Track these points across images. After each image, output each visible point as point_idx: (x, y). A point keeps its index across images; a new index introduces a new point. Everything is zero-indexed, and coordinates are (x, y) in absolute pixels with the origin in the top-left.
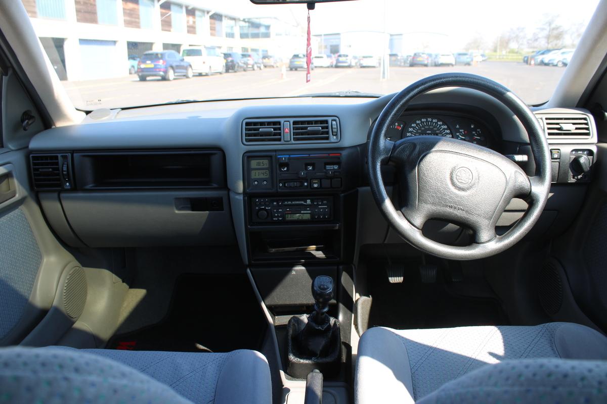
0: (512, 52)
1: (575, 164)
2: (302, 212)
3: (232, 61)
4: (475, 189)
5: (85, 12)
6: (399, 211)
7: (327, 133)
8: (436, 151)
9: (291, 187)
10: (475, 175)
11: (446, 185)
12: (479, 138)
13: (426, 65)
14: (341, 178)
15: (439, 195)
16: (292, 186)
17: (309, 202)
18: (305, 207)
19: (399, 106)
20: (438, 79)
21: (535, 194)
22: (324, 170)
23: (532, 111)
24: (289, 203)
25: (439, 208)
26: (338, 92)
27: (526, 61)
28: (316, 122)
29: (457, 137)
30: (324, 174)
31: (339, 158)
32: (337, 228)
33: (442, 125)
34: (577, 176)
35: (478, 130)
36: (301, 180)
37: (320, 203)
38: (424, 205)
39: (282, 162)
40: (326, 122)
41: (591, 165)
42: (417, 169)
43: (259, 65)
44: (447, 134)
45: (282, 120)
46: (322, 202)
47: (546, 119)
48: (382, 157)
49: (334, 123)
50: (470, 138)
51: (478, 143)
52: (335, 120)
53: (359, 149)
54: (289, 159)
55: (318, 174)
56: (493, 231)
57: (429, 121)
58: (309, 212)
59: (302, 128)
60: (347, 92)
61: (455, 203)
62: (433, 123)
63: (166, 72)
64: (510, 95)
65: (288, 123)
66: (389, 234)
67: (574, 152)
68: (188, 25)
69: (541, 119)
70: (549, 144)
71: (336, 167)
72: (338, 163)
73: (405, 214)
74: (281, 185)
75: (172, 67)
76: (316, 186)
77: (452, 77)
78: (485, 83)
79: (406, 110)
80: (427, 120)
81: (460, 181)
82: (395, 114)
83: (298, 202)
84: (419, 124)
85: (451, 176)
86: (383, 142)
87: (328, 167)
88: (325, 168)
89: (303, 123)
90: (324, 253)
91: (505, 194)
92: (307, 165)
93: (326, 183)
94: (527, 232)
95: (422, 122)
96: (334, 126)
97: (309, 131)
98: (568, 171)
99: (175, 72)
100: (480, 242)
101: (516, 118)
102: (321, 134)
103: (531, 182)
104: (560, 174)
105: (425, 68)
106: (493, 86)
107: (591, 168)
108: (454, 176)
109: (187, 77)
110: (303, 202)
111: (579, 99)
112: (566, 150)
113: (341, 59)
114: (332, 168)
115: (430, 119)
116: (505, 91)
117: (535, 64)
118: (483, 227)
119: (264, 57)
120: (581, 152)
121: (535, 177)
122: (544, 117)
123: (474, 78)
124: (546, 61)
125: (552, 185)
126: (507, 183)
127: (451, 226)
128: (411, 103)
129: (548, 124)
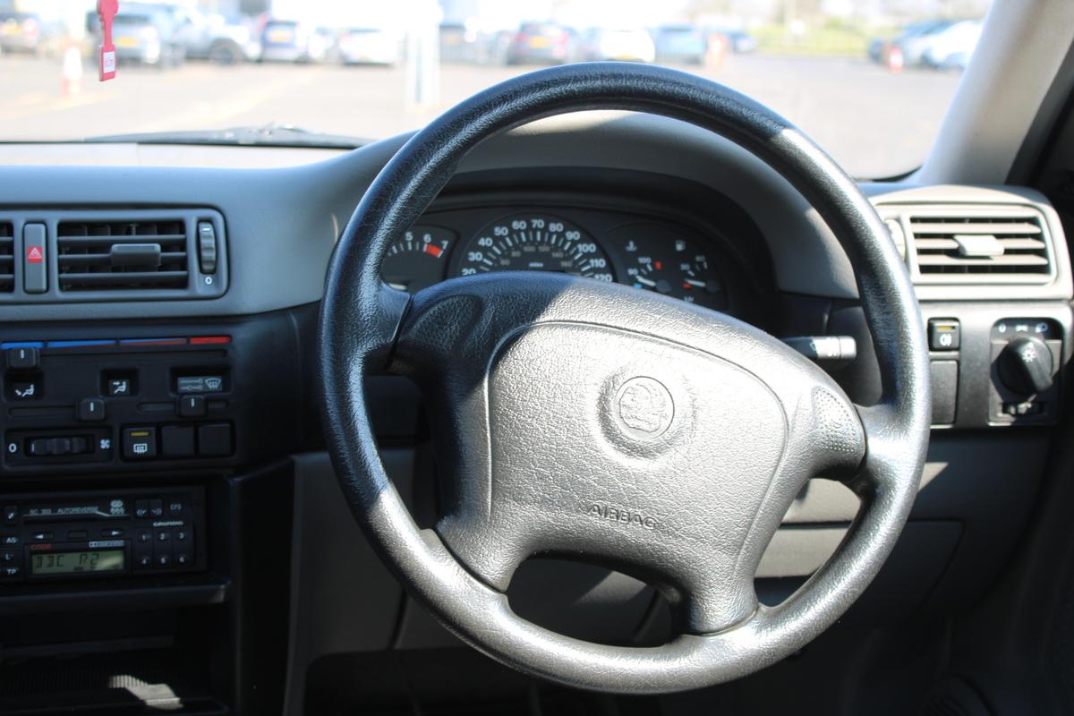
0: (834, 25)
1: (1009, 368)
2: (93, 544)
4: (683, 450)
6: (430, 533)
7: (183, 264)
8: (552, 325)
9: (49, 454)
10: (683, 401)
11: (587, 437)
12: (701, 284)
14: (232, 423)
15: (562, 471)
16: (55, 451)
17: (117, 507)
18: (103, 527)
19: (424, 171)
20: (556, 83)
21: (880, 464)
22: (172, 395)
23: (866, 194)
24: (46, 512)
25: (563, 515)
26: (230, 130)
27: (877, 56)
28: (144, 227)
29: (632, 281)
30: (169, 407)
31: (224, 352)
32: (221, 598)
33: (581, 241)
34: (1016, 404)
35: (698, 259)
36: (89, 430)
37: (159, 512)
38: (512, 506)
39: (14, 364)
40: (180, 226)
41: (1056, 368)
42: (486, 384)
44: (596, 271)
45: (18, 218)
46: (165, 507)
47: (914, 220)
48: (368, 345)
49: (206, 229)
50: (671, 284)
51: (697, 302)
52: (209, 221)
53: (294, 320)
54: (44, 354)
55: (150, 408)
56: (749, 592)
57: (537, 229)
58: (119, 543)
59: (93, 248)
60: (261, 131)
61: (618, 497)
62: (551, 234)
64: (793, 138)
65: (42, 227)
66: (406, 619)
67: (1002, 329)
69: (898, 220)
70: (922, 302)
71: (213, 384)
72: (221, 370)
73: (450, 541)
74: (13, 448)
76: (140, 449)
77: (603, 77)
78: (712, 99)
79: (446, 192)
80: (530, 224)
81: (632, 422)
82: (411, 199)
83: (76, 510)
84: (502, 238)
85: (603, 409)
86: (371, 293)
87: (186, 384)
88: (174, 387)
89: (94, 227)
90: (177, 694)
91: (782, 464)
92: (110, 375)
93: (178, 440)
94: (859, 591)
95: (512, 232)
96: (208, 242)
97: (116, 256)
98: (987, 388)
100: (705, 628)
101: (814, 215)
102: (161, 269)
103: (867, 425)
104: (961, 400)
106: (735, 108)
107: (1057, 377)
108: (613, 405)
110: (95, 510)
111: (1012, 156)
112: (979, 322)
113: (276, 35)
114: (200, 388)
115: (538, 223)
116: (775, 127)
118: (713, 578)
120: (1024, 328)
121: (878, 407)
122: (907, 213)
123: (675, 83)
125: (935, 436)
126: (788, 428)
127: (618, 583)
128: (464, 167)
129: (917, 236)
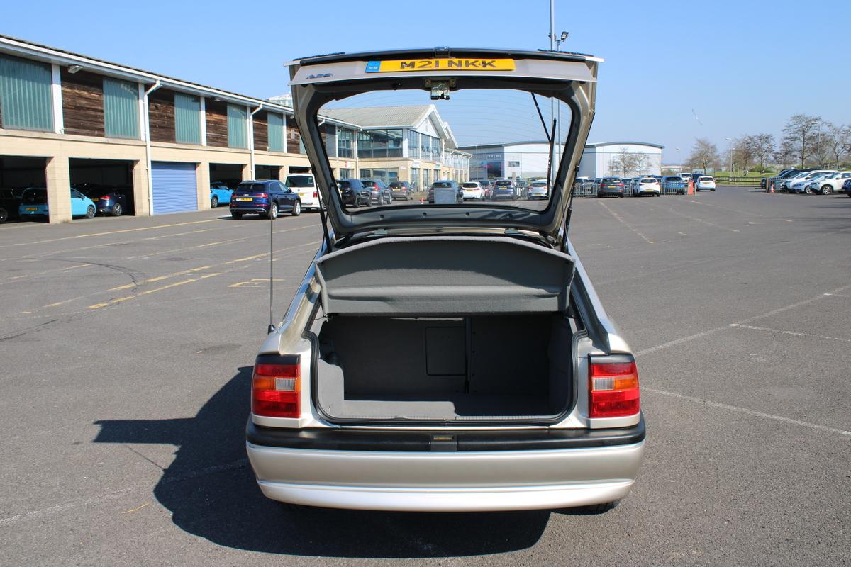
3: (351, 192)
5: (160, 127)
13: (621, 196)
43: (387, 197)
63: (268, 208)
68: (290, 139)
75: (275, 201)
99: (278, 209)
105: (620, 199)
109: (295, 214)
113: (501, 188)
117: (777, 191)
119: (393, 186)
124: (791, 185)
